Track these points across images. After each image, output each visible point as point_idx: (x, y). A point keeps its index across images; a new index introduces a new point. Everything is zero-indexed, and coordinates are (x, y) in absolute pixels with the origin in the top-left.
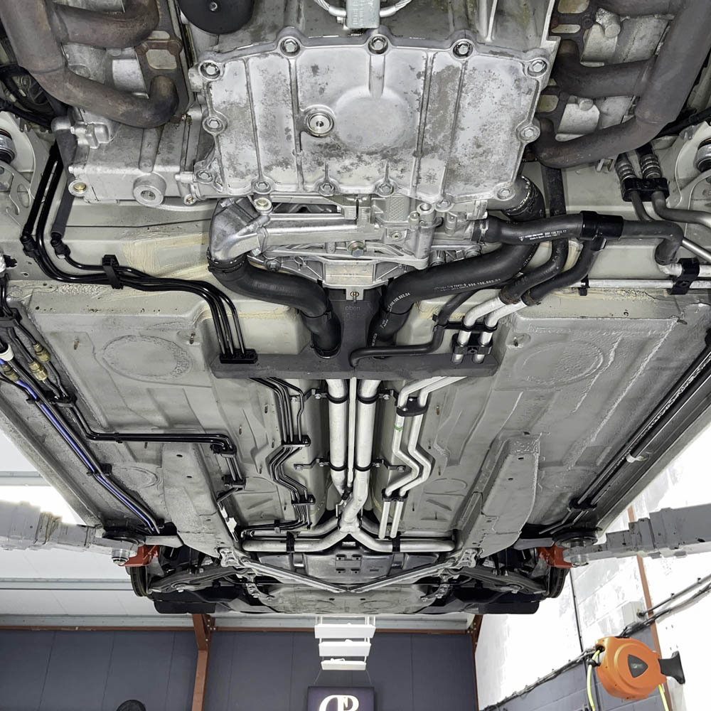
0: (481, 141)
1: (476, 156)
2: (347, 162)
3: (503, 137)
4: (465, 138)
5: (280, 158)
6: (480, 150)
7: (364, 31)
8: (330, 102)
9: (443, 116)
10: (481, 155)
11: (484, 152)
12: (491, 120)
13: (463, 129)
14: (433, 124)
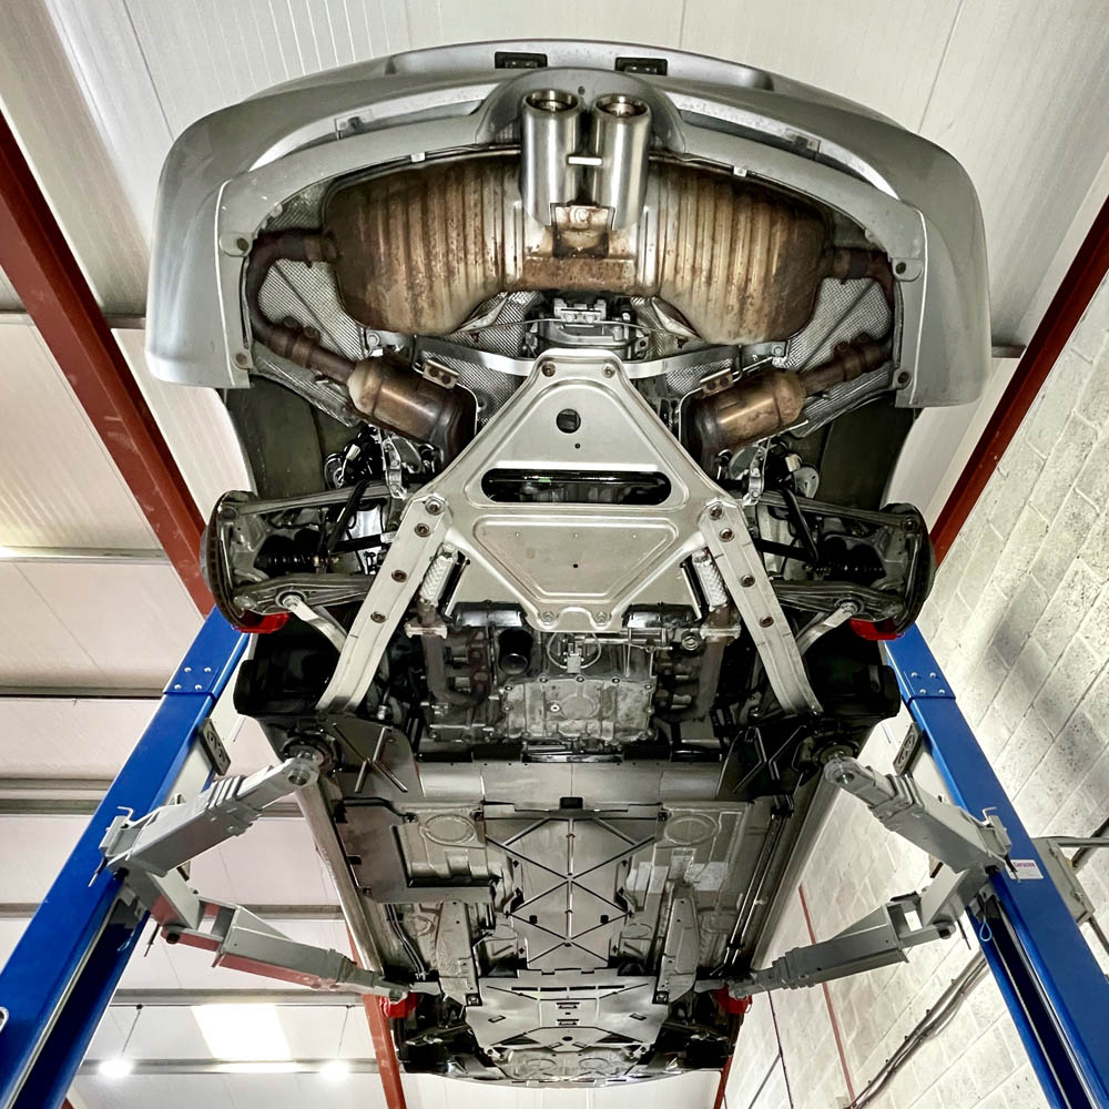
0: (628, 714)
1: (627, 720)
3: (638, 712)
4: (621, 713)
7: (574, 674)
8: (560, 700)
9: (610, 705)
11: (631, 718)
12: (632, 706)
13: (620, 710)
14: (606, 708)
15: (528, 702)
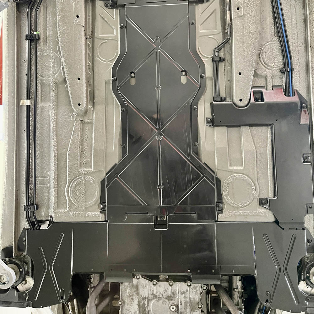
0: (132, 300)
1: (132, 295)
2: (166, 294)
3: (126, 301)
4: (136, 302)
5: (184, 295)
6: (132, 297)
9: (142, 309)
10: (131, 295)
11: (130, 297)
12: (130, 307)
13: (137, 305)
14: (145, 307)
15: (188, 310)
